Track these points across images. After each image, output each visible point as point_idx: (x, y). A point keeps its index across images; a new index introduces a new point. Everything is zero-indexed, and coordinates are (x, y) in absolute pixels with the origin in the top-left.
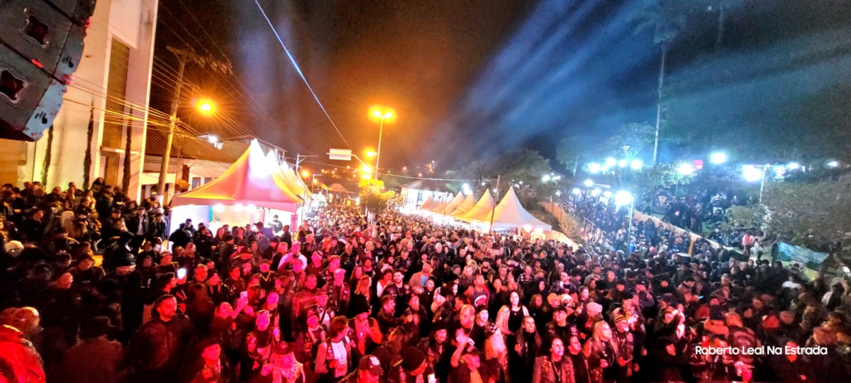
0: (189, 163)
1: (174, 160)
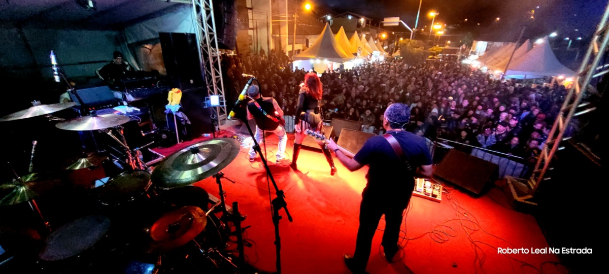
1: (302, 36)
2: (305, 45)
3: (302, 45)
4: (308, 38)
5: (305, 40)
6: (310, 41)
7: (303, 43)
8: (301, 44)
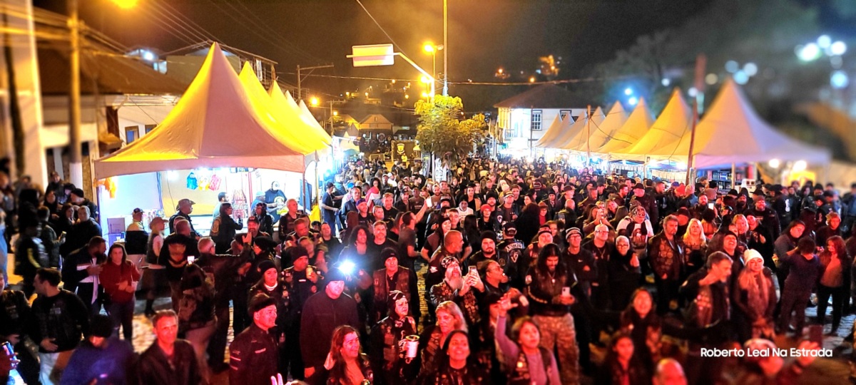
0: (115, 102)
1: (90, 99)
2: (104, 126)
3: (94, 126)
4: (115, 105)
5: (104, 110)
6: (120, 114)
7: (98, 121)
8: (92, 122)
